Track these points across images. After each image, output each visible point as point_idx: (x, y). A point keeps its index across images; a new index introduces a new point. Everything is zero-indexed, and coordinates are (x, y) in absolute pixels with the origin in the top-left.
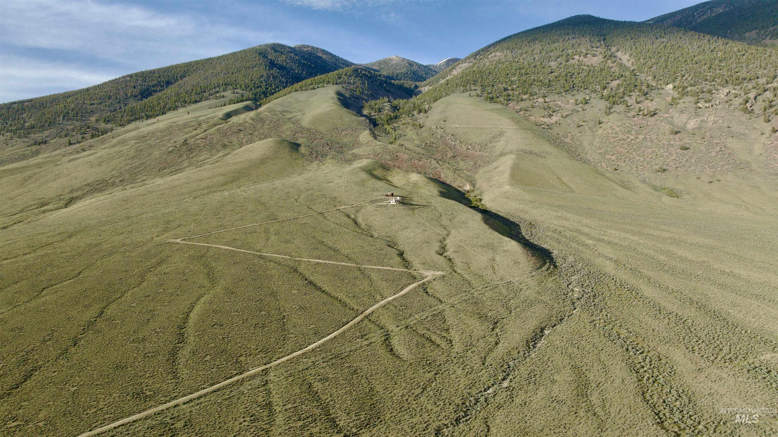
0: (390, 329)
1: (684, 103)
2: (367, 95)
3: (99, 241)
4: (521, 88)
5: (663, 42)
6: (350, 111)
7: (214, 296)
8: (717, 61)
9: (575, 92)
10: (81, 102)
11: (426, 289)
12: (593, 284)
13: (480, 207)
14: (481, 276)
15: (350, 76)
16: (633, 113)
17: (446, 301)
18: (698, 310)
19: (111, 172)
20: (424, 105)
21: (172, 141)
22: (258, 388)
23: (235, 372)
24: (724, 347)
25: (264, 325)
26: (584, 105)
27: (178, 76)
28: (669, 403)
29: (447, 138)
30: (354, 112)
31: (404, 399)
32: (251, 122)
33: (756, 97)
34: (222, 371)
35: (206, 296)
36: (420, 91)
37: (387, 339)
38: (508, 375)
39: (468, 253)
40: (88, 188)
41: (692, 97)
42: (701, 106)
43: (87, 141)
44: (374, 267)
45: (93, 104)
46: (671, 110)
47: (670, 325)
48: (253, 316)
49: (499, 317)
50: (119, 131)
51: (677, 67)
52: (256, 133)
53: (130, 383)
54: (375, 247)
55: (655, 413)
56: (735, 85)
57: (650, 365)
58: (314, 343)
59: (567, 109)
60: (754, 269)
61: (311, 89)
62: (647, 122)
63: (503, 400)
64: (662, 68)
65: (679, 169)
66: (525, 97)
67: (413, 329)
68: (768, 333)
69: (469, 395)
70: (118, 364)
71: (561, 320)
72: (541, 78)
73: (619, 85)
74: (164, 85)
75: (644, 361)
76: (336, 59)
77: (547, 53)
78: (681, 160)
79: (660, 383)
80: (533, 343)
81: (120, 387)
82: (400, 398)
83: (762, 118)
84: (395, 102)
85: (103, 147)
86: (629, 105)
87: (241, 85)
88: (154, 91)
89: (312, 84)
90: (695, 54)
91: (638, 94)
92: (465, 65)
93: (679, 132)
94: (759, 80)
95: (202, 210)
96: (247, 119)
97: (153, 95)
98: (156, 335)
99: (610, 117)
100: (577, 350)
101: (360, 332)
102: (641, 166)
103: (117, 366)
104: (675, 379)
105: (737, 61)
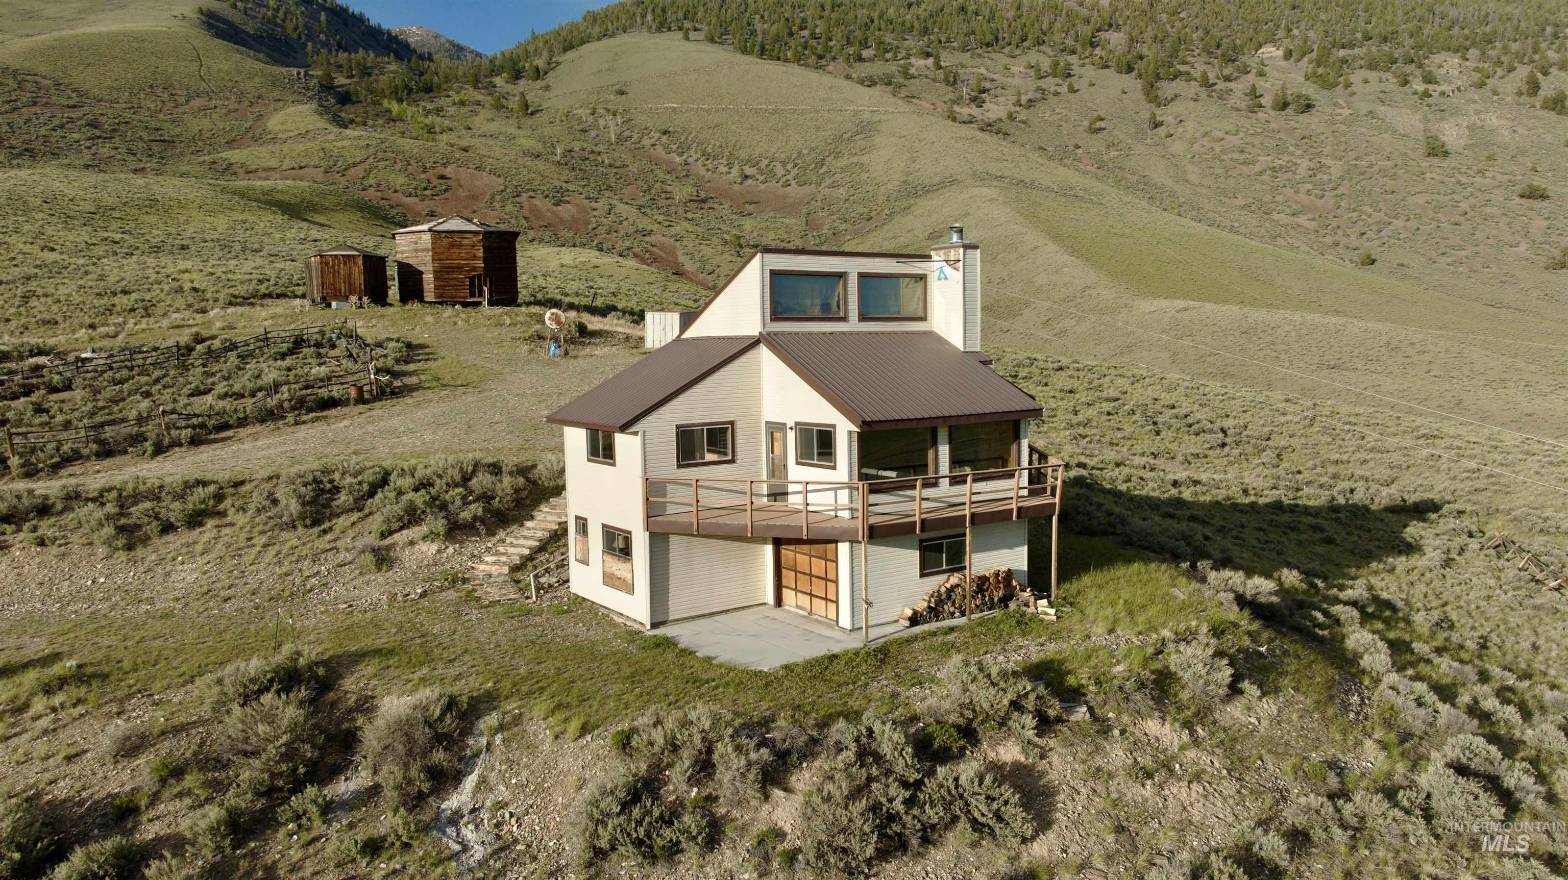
29: (646, 142)
59: (1017, 86)
66: (866, 52)
99: (1176, 108)
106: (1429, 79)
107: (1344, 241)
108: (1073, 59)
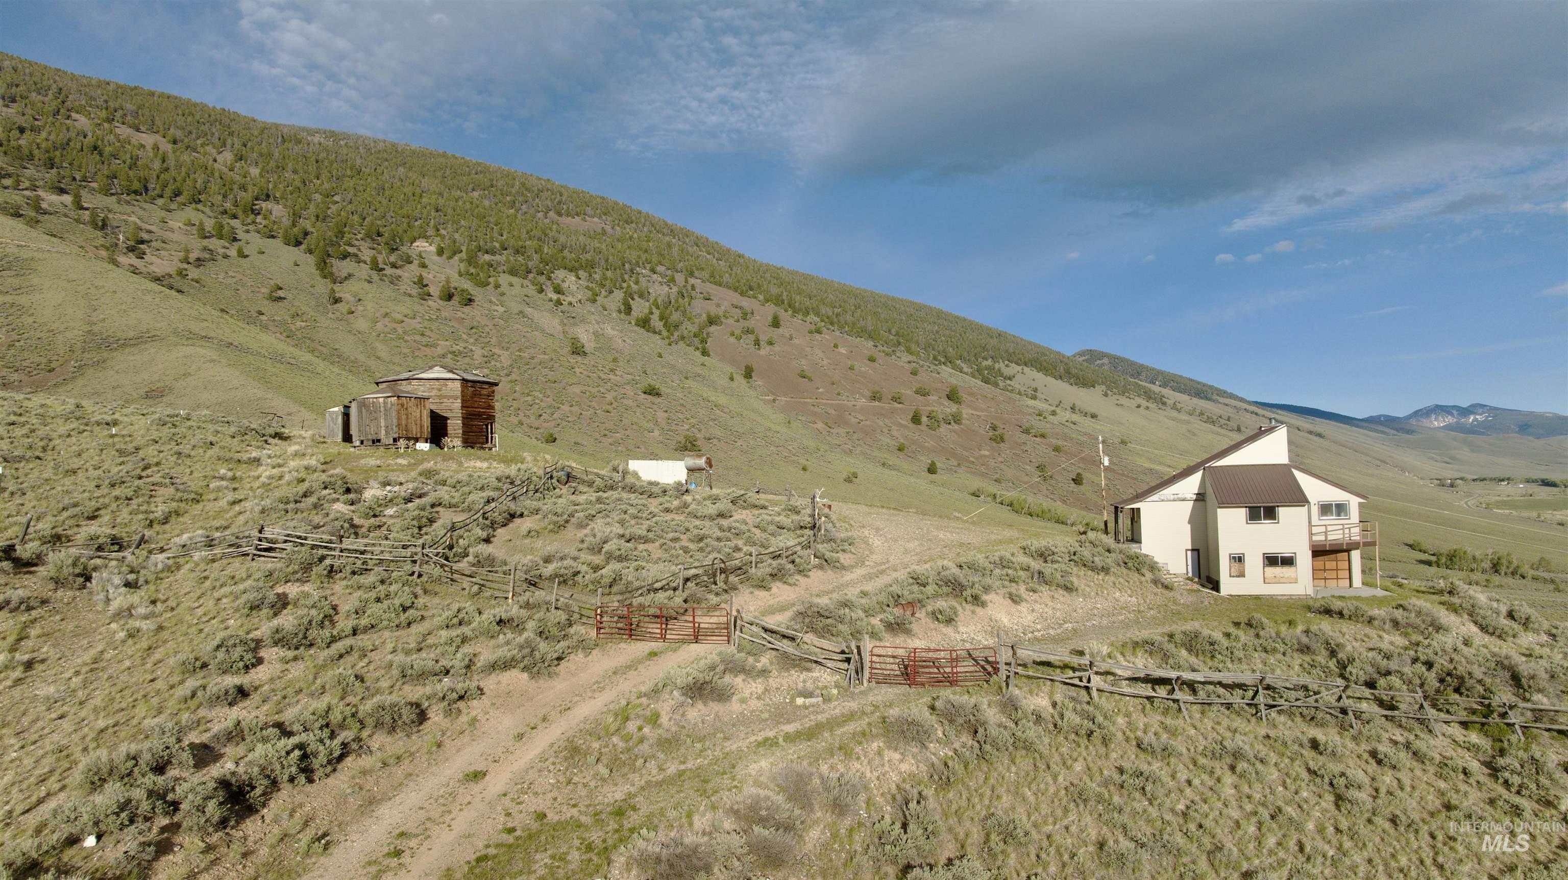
1: (511, 286)
41: (516, 278)
42: (559, 299)
73: (292, 214)
99: (353, 287)
106: (558, 290)
107: (526, 421)
108: (235, 223)
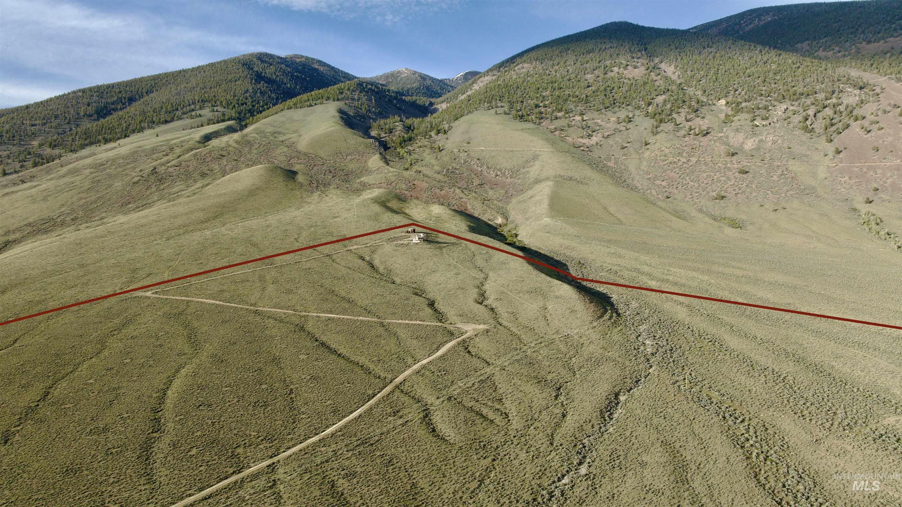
0: (429, 402)
1: (739, 120)
2: (375, 113)
3: (44, 297)
4: (555, 104)
5: (711, 52)
6: (355, 132)
7: (199, 366)
8: (771, 75)
9: (616, 109)
10: (19, 122)
11: (467, 348)
12: (667, 335)
13: (517, 244)
14: (532, 329)
15: (353, 91)
16: (683, 132)
17: (494, 362)
18: (797, 364)
19: (60, 208)
20: (443, 124)
21: (138, 170)
22: (264, 491)
23: (231, 471)
24: (837, 409)
25: (267, 403)
26: (627, 124)
27: (143, 91)
28: (790, 487)
29: (472, 163)
30: (361, 134)
31: (458, 496)
32: (235, 145)
33: (815, 114)
34: (214, 470)
35: (187, 366)
36: (435, 108)
37: (426, 416)
38: (584, 457)
39: (513, 300)
40: (29, 229)
41: (748, 114)
42: (758, 124)
43: (28, 171)
44: (400, 321)
45: (35, 125)
46: (725, 129)
47: (769, 384)
48: (252, 392)
49: (561, 381)
50: (70, 158)
51: (729, 81)
52: (242, 159)
53: (87, 494)
54: (399, 296)
55: (776, 502)
56: (793, 101)
57: (756, 437)
58: (333, 424)
59: (608, 128)
60: (847, 311)
61: (308, 106)
62: (700, 143)
63: (584, 493)
64: (711, 81)
65: (739, 195)
66: (560, 114)
67: (458, 400)
68: (883, 390)
69: (540, 487)
70: (68, 467)
71: (637, 382)
72: (577, 93)
73: (665, 101)
74: (125, 103)
75: (748, 432)
76: (335, 72)
77: (582, 65)
78: (740, 186)
79: (773, 461)
80: (609, 413)
81: (71, 500)
82: (452, 495)
83: (824, 137)
84: (409, 121)
85: (49, 177)
86: (678, 123)
87: (221, 102)
88: (114, 110)
89: (309, 100)
90: (747, 66)
91: (687, 110)
92: (487, 79)
93: (736, 153)
94: (817, 95)
95: (178, 254)
96: (231, 141)
97: (112, 114)
98: (122, 422)
99: (658, 137)
100: (664, 421)
101: (391, 408)
102: (696, 193)
103: (67, 470)
104: (790, 455)
105: (793, 74)
108: (637, 112)
